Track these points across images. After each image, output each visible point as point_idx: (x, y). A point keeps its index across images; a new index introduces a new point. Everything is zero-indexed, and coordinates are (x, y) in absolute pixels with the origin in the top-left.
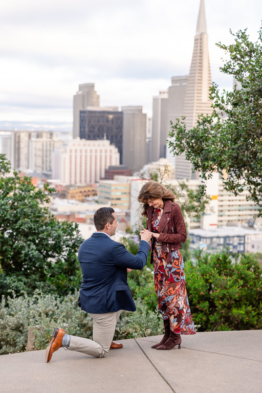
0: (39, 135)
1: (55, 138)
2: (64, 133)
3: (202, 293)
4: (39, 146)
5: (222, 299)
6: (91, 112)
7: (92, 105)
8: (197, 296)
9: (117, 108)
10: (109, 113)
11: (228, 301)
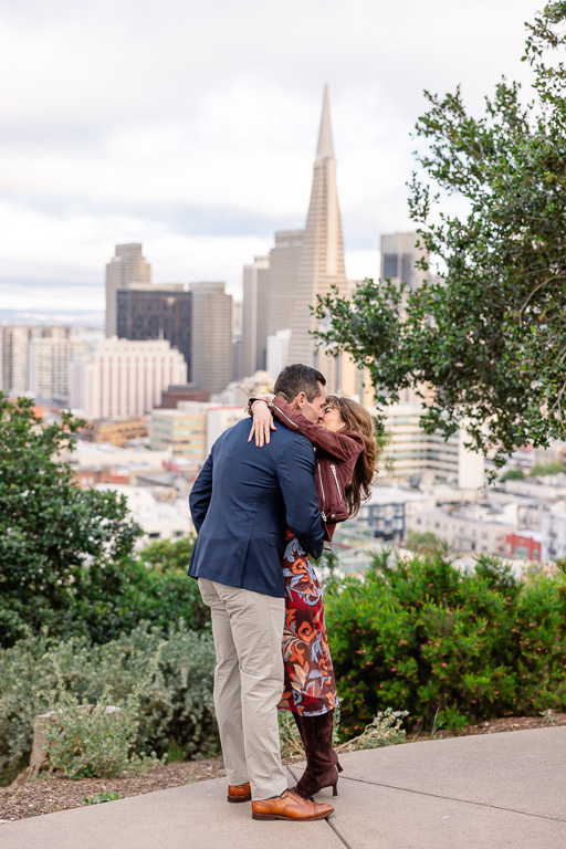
0: (46, 333)
1: (74, 338)
2: (90, 329)
3: (403, 642)
4: (47, 351)
5: (447, 659)
6: (136, 293)
7: (139, 280)
8: (392, 648)
9: (182, 285)
10: (168, 294)
11: (459, 660)
